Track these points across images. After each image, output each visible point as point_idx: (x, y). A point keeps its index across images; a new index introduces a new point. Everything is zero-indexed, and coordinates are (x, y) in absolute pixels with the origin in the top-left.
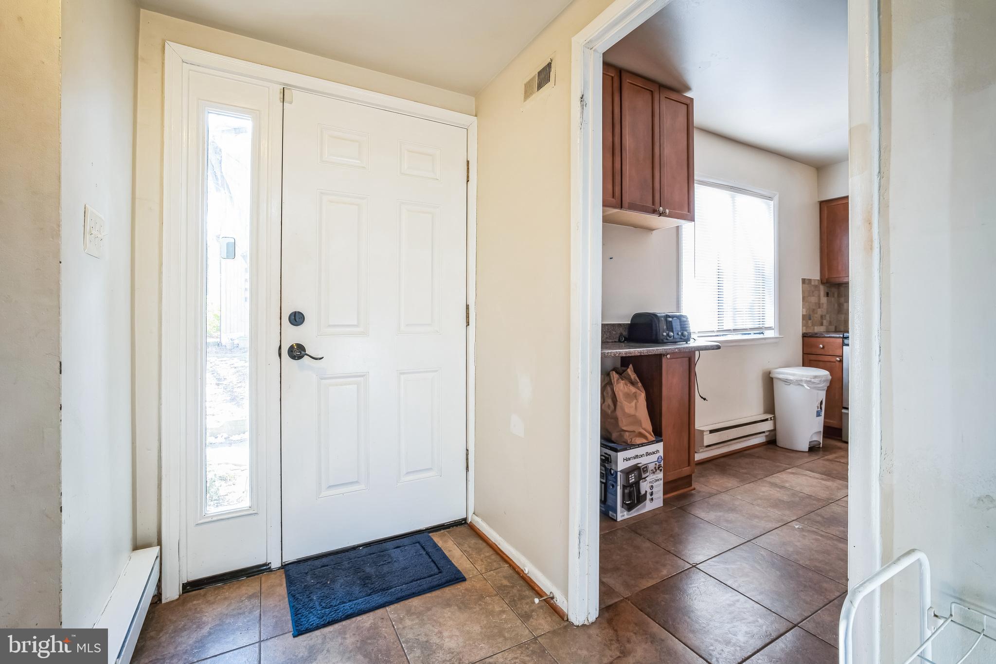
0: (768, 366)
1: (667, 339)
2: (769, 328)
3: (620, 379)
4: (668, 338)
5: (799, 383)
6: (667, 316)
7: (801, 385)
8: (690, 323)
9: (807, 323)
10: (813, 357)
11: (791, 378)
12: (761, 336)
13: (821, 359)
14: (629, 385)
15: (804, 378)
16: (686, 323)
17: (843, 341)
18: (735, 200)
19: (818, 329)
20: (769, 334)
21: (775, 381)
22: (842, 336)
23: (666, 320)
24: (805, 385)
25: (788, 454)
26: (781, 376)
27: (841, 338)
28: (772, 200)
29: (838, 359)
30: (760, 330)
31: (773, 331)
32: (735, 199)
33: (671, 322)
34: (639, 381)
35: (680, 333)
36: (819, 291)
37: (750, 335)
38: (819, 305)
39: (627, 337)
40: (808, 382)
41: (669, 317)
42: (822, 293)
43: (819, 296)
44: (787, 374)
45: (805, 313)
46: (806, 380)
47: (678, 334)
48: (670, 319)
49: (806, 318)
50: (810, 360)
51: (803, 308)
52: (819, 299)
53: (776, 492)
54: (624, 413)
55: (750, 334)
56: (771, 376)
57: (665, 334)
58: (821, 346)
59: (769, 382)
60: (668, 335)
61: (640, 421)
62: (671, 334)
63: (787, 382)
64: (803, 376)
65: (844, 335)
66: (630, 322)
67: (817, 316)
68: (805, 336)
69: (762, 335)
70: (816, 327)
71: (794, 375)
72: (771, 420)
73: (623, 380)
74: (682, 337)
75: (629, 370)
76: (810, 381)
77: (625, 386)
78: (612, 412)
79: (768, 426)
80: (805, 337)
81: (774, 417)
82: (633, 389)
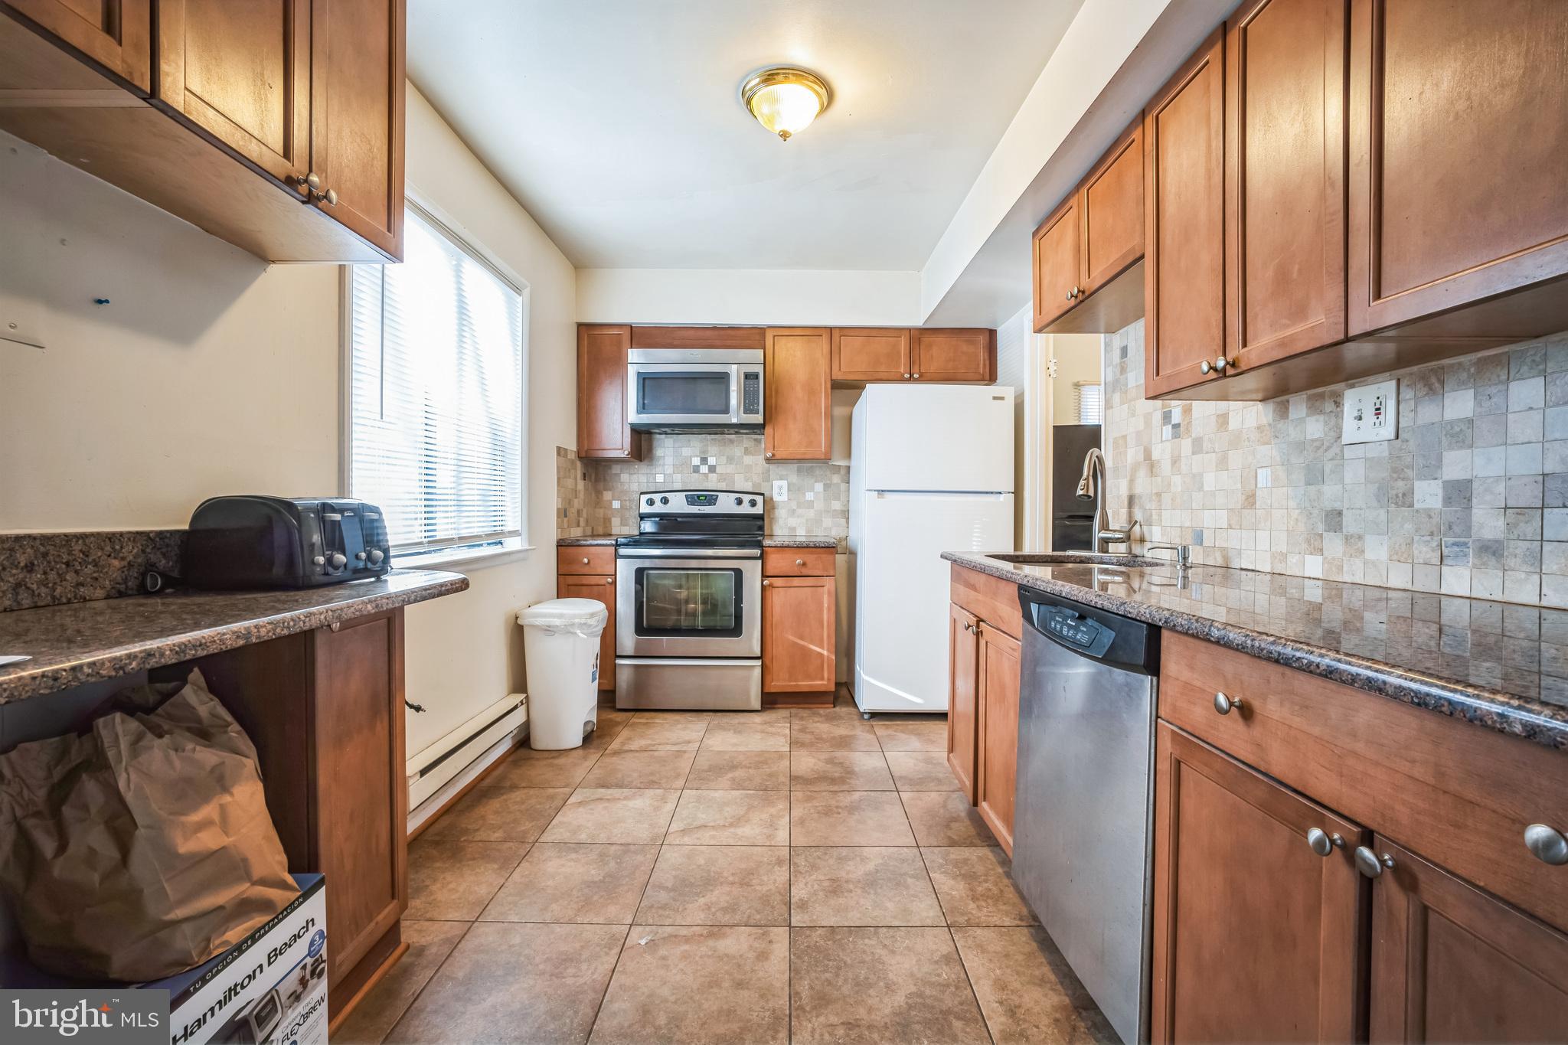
0: (514, 605)
1: (326, 574)
2: (514, 533)
3: (149, 735)
4: (330, 570)
5: (567, 631)
6: (326, 507)
7: (572, 633)
8: (386, 523)
9: (563, 522)
10: (571, 580)
11: (557, 622)
12: (497, 550)
13: (585, 582)
14: (190, 746)
15: (577, 621)
16: (375, 524)
17: (616, 550)
18: (461, 266)
19: (576, 533)
20: (513, 544)
21: (526, 630)
22: (614, 542)
23: (323, 520)
24: (578, 632)
25: (556, 761)
26: (539, 621)
27: (612, 545)
28: (520, 295)
29: (610, 580)
30: (496, 537)
31: (520, 537)
32: (463, 264)
33: (334, 522)
34: (229, 718)
35: (363, 555)
36: (576, 469)
37: (481, 548)
38: (575, 492)
39: (176, 574)
40: (582, 626)
41: (333, 509)
42: (579, 475)
43: (576, 478)
44: (545, 616)
45: (560, 506)
46: (581, 624)
47: (357, 557)
48: (337, 517)
49: (563, 513)
50: (568, 585)
51: (558, 497)
52: (576, 484)
53: (572, 864)
54: (170, 858)
55: (481, 545)
56: (520, 622)
57: (321, 560)
58: (586, 560)
59: (517, 633)
60: (330, 561)
61: (245, 860)
62: (340, 558)
63: (549, 630)
64: (574, 616)
65: (617, 541)
66: (186, 527)
67: (573, 512)
68: (561, 544)
69: (500, 546)
70: (572, 529)
71: (561, 616)
72: (522, 704)
73: (160, 736)
74: (370, 565)
75: (188, 692)
76: (585, 624)
77: (172, 753)
78: (105, 878)
79: (518, 718)
80: (562, 546)
81: (527, 698)
82: (208, 756)
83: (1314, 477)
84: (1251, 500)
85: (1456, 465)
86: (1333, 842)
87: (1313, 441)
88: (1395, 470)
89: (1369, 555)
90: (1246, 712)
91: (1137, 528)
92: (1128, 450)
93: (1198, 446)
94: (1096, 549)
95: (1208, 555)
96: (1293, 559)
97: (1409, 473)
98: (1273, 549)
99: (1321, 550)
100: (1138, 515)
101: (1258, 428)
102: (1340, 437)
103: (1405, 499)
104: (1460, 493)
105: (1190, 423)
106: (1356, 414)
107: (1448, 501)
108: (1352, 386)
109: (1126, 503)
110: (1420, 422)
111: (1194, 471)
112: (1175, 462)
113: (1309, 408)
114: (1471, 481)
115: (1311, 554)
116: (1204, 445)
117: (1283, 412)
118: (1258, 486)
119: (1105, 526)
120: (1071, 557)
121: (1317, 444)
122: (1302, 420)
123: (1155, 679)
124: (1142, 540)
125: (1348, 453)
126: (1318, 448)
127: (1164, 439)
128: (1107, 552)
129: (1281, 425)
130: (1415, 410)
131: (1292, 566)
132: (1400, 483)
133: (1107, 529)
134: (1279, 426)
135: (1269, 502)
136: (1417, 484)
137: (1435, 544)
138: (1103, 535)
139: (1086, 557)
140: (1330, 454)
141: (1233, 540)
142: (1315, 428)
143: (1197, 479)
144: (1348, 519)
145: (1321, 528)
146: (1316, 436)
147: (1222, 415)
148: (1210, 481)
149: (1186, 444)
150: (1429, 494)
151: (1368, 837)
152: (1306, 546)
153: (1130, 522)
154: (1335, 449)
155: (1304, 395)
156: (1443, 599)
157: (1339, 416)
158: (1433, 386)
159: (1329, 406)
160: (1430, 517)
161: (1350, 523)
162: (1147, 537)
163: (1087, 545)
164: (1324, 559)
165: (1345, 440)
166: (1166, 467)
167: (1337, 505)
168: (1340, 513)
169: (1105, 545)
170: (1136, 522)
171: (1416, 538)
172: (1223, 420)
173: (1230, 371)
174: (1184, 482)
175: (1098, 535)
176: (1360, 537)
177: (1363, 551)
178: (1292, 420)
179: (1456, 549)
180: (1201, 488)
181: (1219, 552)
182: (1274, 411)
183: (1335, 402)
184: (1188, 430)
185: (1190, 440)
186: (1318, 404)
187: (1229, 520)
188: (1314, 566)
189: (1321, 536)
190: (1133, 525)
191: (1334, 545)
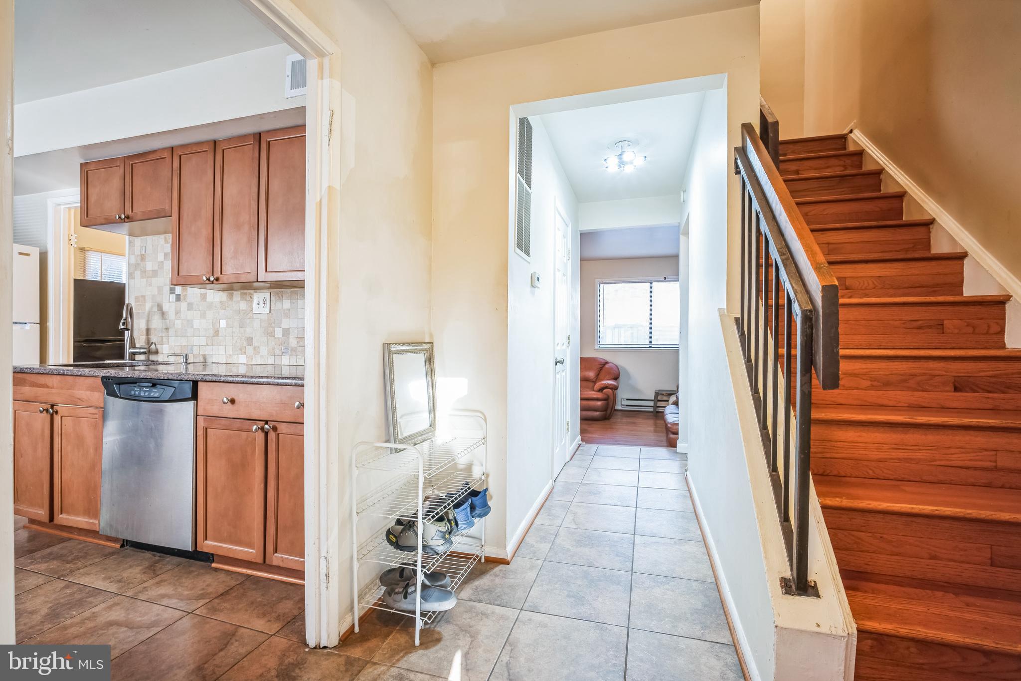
83: (243, 325)
84: (217, 333)
85: (286, 323)
86: (259, 428)
87: (243, 310)
88: (269, 324)
89: (261, 353)
90: (233, 401)
91: (153, 346)
92: (146, 304)
93: (190, 306)
94: (127, 358)
95: (196, 358)
96: (235, 357)
97: (274, 325)
98: (227, 354)
99: (245, 353)
100: (153, 339)
101: (220, 302)
102: (252, 310)
103: (272, 334)
104: (286, 332)
105: (186, 295)
106: (258, 303)
107: (283, 334)
108: (256, 292)
109: (145, 332)
110: (276, 308)
111: (188, 318)
112: (177, 313)
113: (241, 297)
114: (289, 329)
115: (242, 354)
116: (194, 306)
117: (231, 297)
118: (221, 327)
119: (133, 345)
120: (111, 363)
121: (245, 312)
122: (238, 302)
123: (195, 402)
124: (157, 352)
125: (254, 316)
126: (244, 313)
127: (171, 301)
128: (134, 360)
129: (229, 302)
130: (275, 304)
131: (234, 360)
132: (271, 329)
133: (134, 347)
135: (225, 334)
136: (275, 329)
137: (280, 349)
138: (131, 350)
139: (121, 363)
140: (249, 316)
141: (208, 351)
142: (243, 305)
143: (190, 323)
144: (254, 341)
145: (245, 344)
146: (244, 309)
147: (204, 294)
148: (197, 323)
149: (183, 305)
150: (278, 333)
151: (267, 422)
152: (239, 351)
153: (148, 343)
155: (239, 292)
156: (283, 366)
157: (252, 302)
158: (280, 297)
159: (248, 298)
160: (279, 340)
161: (255, 342)
162: (160, 351)
163: (122, 357)
164: (247, 356)
165: (254, 311)
166: (171, 315)
167: (251, 336)
168: (252, 339)
169: (133, 356)
170: (152, 343)
171: (275, 347)
172: (204, 297)
173: (215, 282)
174: (183, 323)
175: (128, 350)
176: (259, 347)
177: (259, 352)
178: (235, 301)
179: (286, 350)
180: (192, 327)
181: (202, 356)
182: (227, 297)
183: (251, 297)
184: (185, 298)
185: (186, 303)
186: (244, 296)
187: (206, 342)
188: (243, 359)
189: (245, 347)
190: (151, 345)
191: (250, 350)
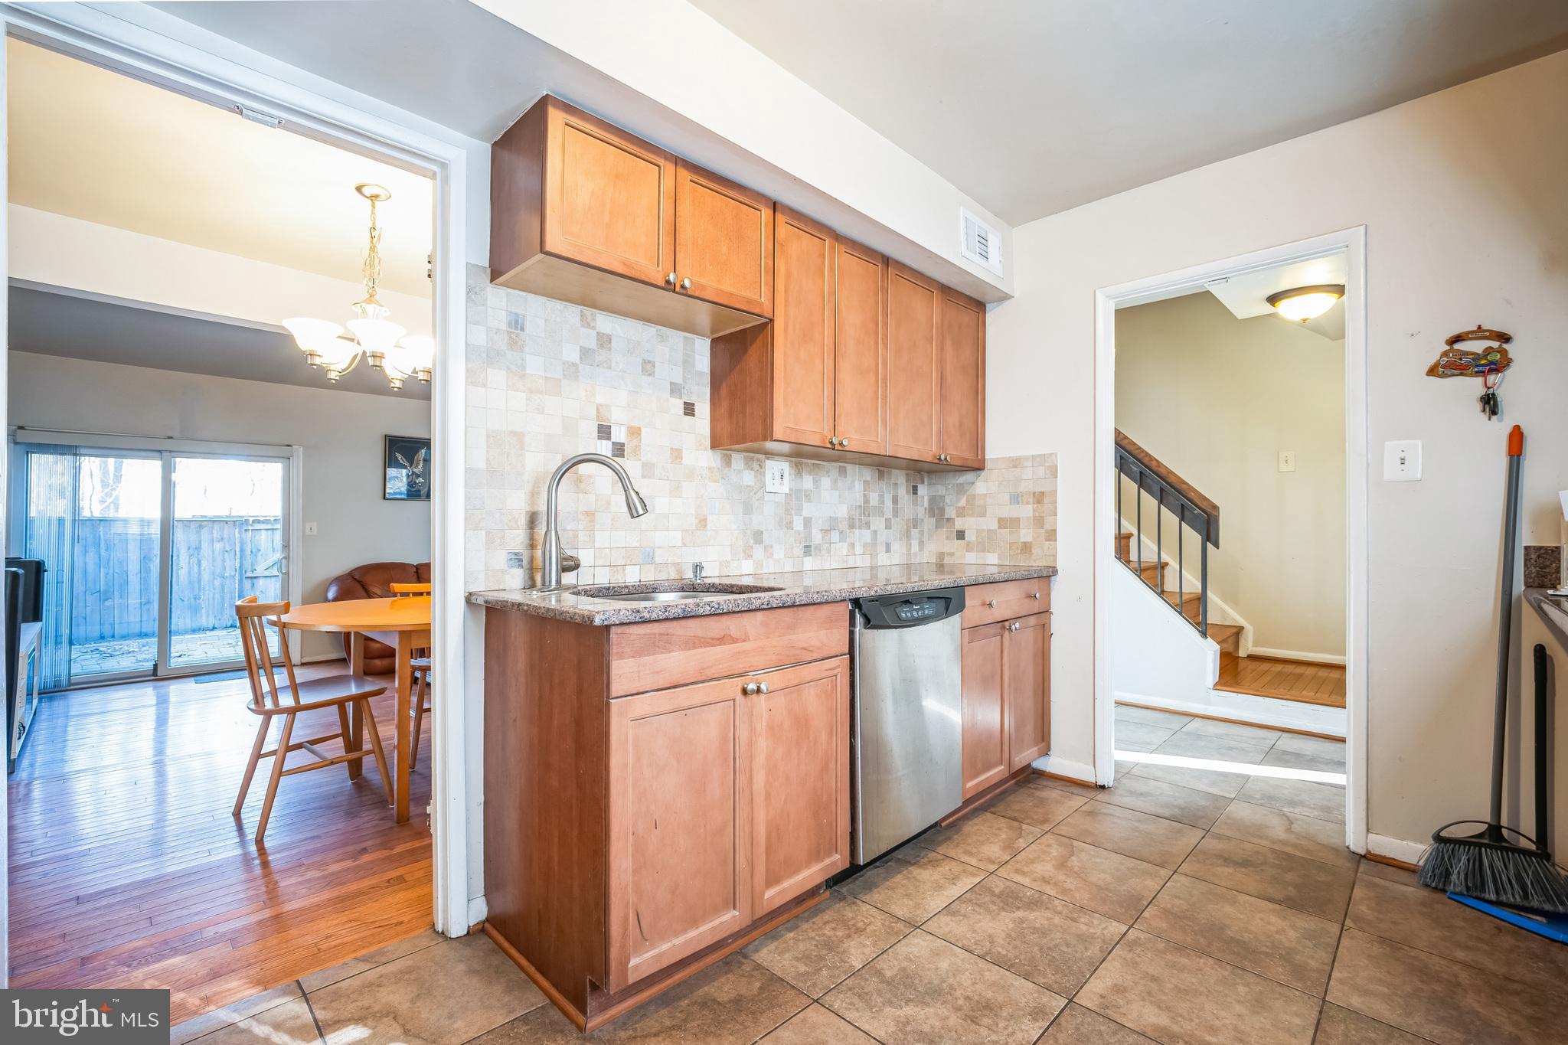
83: (748, 510)
84: (703, 523)
85: (807, 509)
87: (747, 486)
88: (787, 509)
89: (776, 556)
92: (527, 453)
93: (648, 471)
95: (660, 571)
96: (736, 563)
97: (792, 511)
98: (721, 558)
99: (752, 556)
101: (709, 468)
102: (763, 487)
103: (790, 526)
104: (808, 522)
106: (772, 476)
107: (804, 525)
108: (769, 460)
110: (796, 487)
113: (746, 464)
114: (811, 517)
115: (746, 559)
116: (654, 469)
117: (727, 462)
118: (709, 511)
121: (752, 488)
122: (740, 471)
125: (767, 497)
126: (752, 491)
129: (726, 470)
131: (736, 568)
132: (788, 517)
134: (725, 471)
135: (716, 524)
136: (795, 518)
137: (801, 547)
140: (757, 496)
141: (687, 556)
142: (748, 478)
144: (765, 536)
145: (752, 542)
146: (748, 483)
147: (676, 449)
148: (662, 505)
149: (632, 467)
150: (798, 524)
152: (743, 554)
154: (759, 495)
155: (740, 455)
156: (804, 574)
157: (763, 474)
158: (800, 471)
159: (756, 466)
160: (798, 535)
161: (766, 538)
164: (754, 562)
165: (766, 489)
166: (602, 486)
167: (760, 528)
168: (762, 532)
171: (795, 545)
172: (677, 455)
176: (771, 547)
177: (773, 555)
178: (735, 469)
181: (673, 568)
182: (722, 461)
183: (761, 466)
184: (635, 453)
185: (639, 462)
186: (750, 463)
187: (683, 539)
188: (748, 567)
189: (752, 547)
191: (758, 552)
